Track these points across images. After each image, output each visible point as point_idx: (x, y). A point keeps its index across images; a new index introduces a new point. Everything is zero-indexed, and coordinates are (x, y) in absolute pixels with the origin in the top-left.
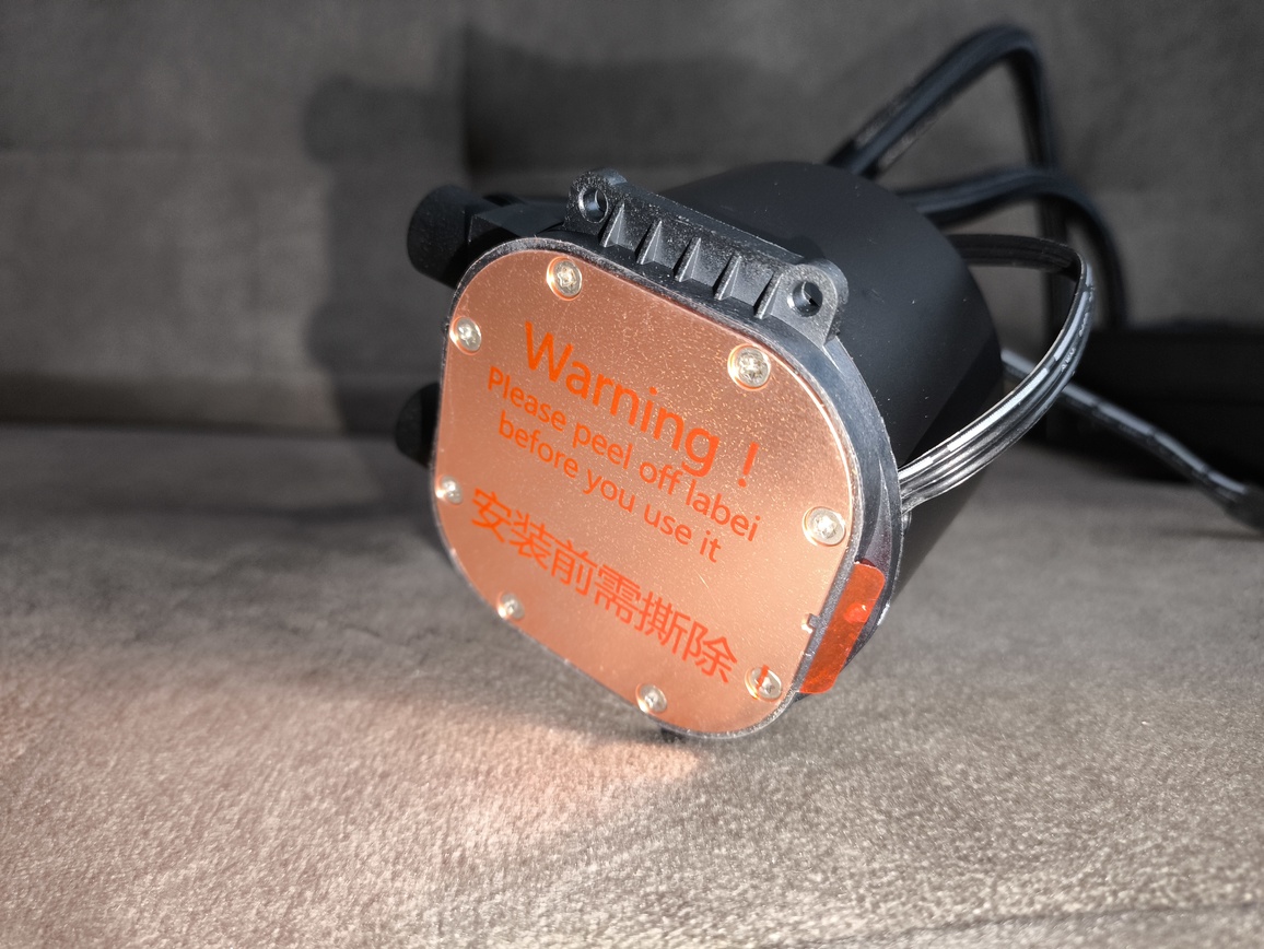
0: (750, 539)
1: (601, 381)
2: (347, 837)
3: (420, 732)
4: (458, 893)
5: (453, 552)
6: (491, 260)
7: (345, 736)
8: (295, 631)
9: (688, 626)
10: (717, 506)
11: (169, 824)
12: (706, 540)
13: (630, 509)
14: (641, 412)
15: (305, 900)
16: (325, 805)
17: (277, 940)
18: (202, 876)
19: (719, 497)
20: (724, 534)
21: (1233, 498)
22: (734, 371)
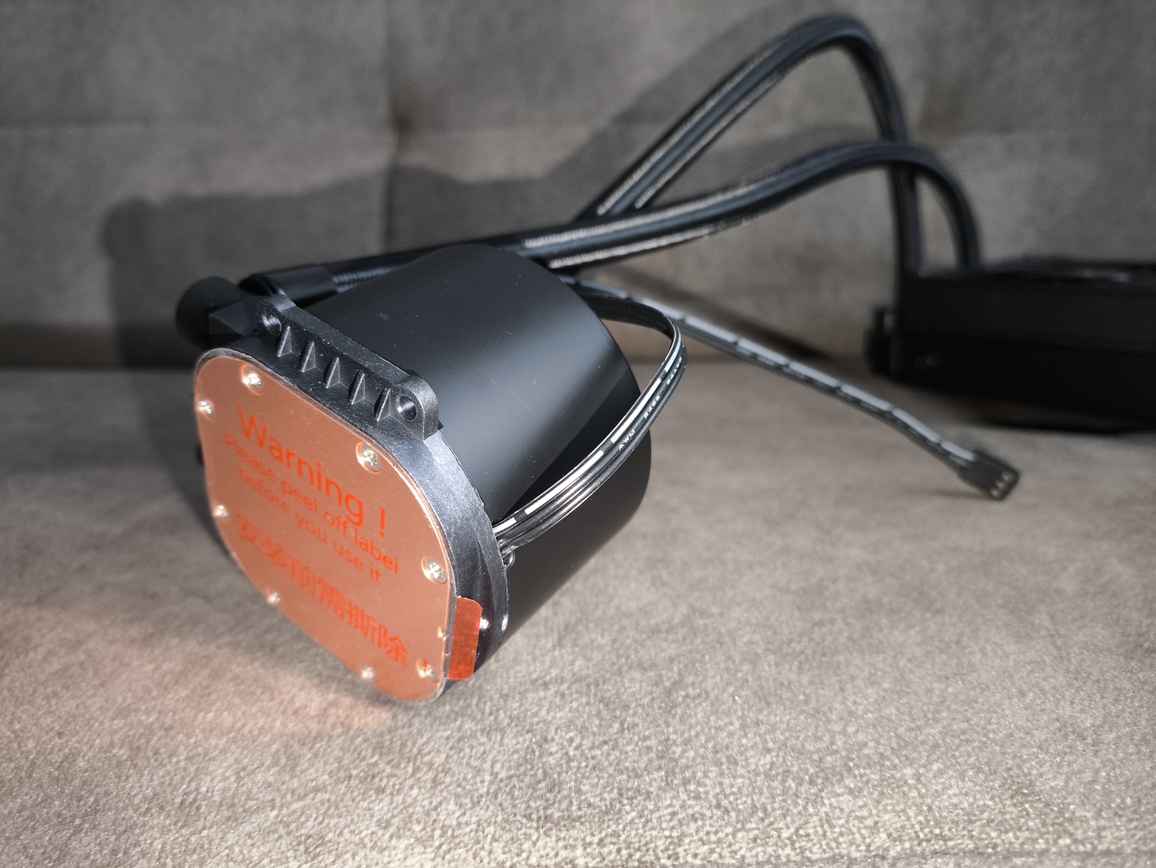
0: (396, 572)
1: (289, 454)
2: (127, 777)
3: (207, 691)
4: (182, 827)
5: (234, 555)
6: (209, 359)
7: (155, 693)
8: (154, 596)
9: (376, 626)
10: (373, 548)
11: (12, 765)
12: (372, 570)
13: (325, 540)
14: (316, 479)
15: (82, 830)
16: (122, 752)
17: (55, 861)
18: (23, 808)
19: (372, 542)
20: (380, 566)
21: (963, 464)
22: (361, 460)
